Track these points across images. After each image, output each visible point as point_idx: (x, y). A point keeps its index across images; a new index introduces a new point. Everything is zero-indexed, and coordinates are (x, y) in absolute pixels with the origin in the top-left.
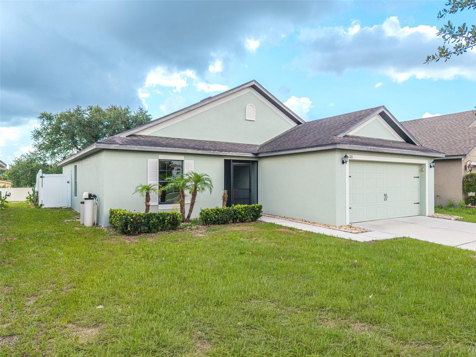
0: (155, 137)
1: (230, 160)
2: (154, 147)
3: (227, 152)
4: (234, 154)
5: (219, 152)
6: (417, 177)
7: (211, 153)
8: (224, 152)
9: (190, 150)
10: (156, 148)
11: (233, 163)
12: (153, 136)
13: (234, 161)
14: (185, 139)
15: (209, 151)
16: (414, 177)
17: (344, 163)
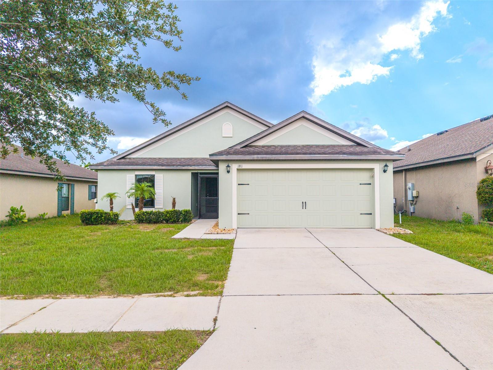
0: (141, 158)
1: (197, 173)
2: (127, 166)
3: (189, 167)
4: (197, 168)
5: (182, 167)
6: (367, 184)
7: (175, 168)
8: (186, 167)
9: (156, 166)
10: (129, 166)
11: (200, 175)
12: (139, 158)
13: (201, 173)
14: (165, 158)
15: (172, 166)
16: (361, 184)
17: (228, 172)
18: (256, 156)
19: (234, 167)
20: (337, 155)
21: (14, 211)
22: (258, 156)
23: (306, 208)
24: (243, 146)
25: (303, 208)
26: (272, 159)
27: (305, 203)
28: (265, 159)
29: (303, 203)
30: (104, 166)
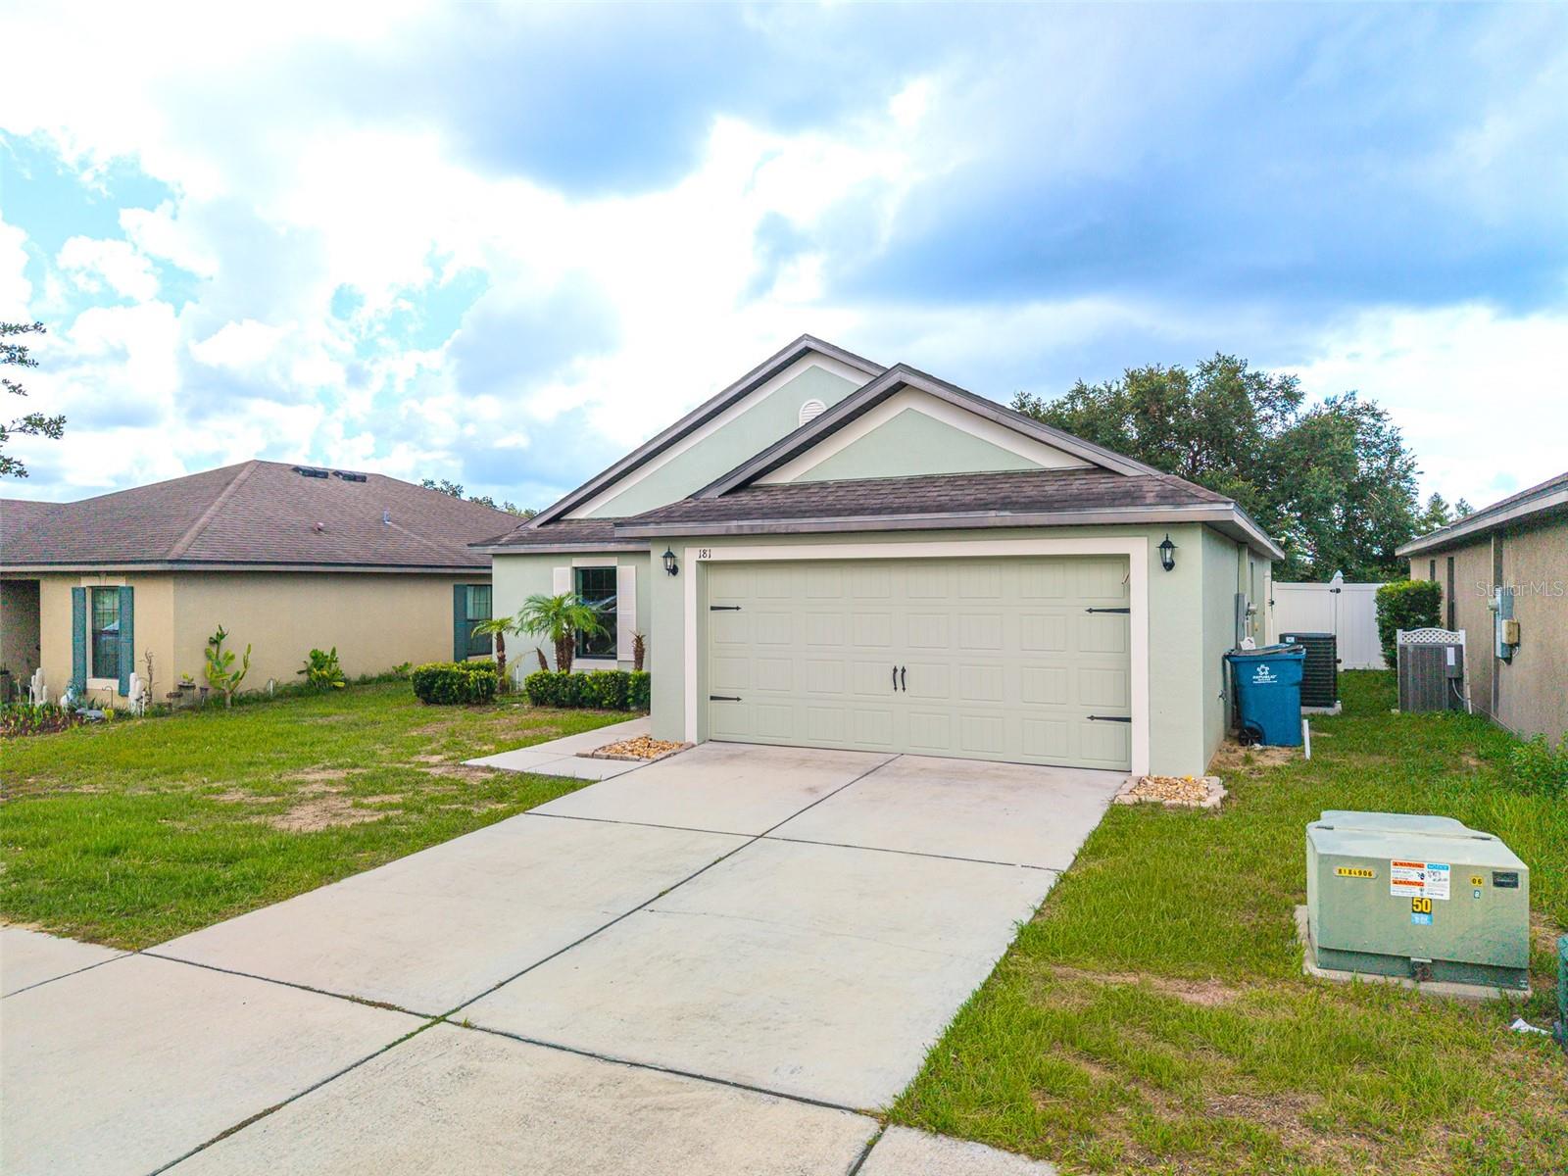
6: (1108, 611)
9: (616, 543)
12: (587, 520)
16: (1090, 611)
17: (674, 571)
18: (734, 523)
19: (690, 557)
20: (979, 514)
21: (319, 660)
22: (741, 523)
23: (904, 689)
24: (724, 491)
25: (896, 688)
26: (778, 531)
27: (904, 670)
28: (759, 531)
29: (895, 670)
30: (499, 545)
